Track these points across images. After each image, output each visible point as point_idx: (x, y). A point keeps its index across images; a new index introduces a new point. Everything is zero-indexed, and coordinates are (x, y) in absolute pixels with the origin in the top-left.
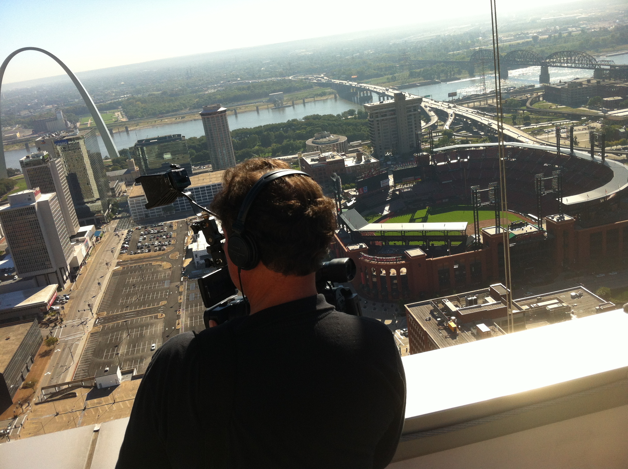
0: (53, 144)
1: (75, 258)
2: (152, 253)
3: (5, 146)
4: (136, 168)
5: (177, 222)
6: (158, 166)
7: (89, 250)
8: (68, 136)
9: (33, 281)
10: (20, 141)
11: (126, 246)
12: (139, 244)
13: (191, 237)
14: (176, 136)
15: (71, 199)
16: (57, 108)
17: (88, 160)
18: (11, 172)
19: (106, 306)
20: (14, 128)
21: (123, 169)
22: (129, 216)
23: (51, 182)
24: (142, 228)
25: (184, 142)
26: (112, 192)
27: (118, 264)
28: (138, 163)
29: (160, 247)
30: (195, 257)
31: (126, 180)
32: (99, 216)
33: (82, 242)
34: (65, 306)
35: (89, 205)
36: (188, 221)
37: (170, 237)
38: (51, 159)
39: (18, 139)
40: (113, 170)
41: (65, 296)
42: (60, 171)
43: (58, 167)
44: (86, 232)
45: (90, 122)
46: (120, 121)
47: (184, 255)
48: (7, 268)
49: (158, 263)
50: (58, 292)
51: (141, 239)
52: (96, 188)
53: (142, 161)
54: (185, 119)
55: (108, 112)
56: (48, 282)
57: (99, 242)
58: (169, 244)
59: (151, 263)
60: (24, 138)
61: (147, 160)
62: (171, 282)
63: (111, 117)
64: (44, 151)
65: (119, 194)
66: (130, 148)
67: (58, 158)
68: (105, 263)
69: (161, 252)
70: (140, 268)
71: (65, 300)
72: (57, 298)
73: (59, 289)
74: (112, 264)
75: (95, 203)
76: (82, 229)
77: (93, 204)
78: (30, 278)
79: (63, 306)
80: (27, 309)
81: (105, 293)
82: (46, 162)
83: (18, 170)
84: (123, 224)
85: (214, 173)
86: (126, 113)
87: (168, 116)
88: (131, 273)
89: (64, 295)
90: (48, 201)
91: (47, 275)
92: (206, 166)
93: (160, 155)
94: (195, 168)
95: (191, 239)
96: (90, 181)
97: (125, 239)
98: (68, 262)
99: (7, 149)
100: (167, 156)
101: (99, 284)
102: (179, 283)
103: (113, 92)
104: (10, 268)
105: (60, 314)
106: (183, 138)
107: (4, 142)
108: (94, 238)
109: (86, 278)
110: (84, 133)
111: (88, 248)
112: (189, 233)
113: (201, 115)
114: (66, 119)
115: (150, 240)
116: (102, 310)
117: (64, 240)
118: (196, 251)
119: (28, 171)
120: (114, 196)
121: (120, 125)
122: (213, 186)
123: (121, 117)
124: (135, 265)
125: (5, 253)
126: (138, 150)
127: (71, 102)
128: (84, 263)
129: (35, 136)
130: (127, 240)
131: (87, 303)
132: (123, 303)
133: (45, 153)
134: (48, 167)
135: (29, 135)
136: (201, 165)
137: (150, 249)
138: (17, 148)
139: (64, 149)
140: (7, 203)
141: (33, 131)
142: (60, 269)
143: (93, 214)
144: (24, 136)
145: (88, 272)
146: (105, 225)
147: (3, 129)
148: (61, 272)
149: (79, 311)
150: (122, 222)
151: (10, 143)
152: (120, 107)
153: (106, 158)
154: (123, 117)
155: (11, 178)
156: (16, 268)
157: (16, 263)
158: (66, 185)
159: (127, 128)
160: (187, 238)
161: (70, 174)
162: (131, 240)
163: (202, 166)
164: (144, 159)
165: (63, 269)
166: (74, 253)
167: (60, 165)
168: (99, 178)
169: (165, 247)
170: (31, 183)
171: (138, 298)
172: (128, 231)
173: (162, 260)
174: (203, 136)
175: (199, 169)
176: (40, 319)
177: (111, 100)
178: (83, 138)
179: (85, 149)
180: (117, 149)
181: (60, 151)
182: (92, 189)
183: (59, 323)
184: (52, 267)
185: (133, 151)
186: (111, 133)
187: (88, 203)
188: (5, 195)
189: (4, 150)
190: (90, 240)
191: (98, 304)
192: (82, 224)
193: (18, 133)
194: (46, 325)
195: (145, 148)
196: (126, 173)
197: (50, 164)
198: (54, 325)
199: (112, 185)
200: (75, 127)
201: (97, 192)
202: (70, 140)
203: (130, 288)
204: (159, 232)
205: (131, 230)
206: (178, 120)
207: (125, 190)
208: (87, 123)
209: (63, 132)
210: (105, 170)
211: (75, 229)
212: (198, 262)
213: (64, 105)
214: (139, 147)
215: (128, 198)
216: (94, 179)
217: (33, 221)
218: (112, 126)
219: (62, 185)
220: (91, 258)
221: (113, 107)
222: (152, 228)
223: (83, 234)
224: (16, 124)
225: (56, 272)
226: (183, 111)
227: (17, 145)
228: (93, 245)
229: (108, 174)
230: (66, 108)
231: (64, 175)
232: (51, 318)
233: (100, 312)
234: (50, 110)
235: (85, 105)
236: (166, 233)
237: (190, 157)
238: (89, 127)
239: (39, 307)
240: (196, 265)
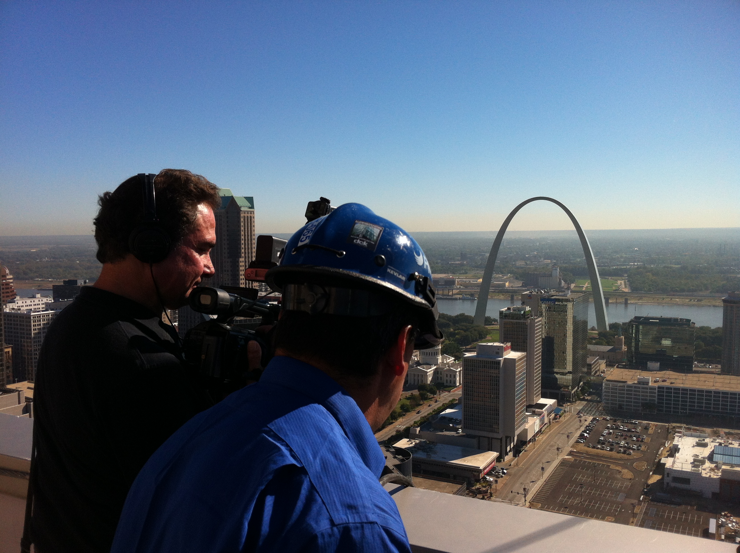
0: (539, 300)
1: (525, 431)
2: (614, 454)
3: (492, 293)
4: (624, 348)
5: (656, 426)
6: (651, 351)
7: (543, 426)
8: (556, 296)
9: (475, 441)
10: (507, 291)
11: (586, 435)
12: (602, 438)
13: (668, 449)
14: (685, 320)
15: (541, 364)
16: (555, 264)
17: (572, 327)
18: (489, 321)
19: (543, 497)
20: (505, 277)
21: (609, 345)
22: (600, 402)
23: (525, 341)
24: (610, 419)
25: (693, 330)
26: (588, 369)
27: (571, 453)
28: (628, 343)
29: (625, 449)
30: (666, 476)
31: (608, 358)
32: (565, 391)
33: (538, 415)
34: (499, 480)
35: (558, 376)
36: (670, 427)
37: (642, 441)
38: (532, 316)
39: (505, 288)
40: (596, 344)
41: (503, 469)
42: (538, 331)
43: (537, 326)
44: (546, 405)
45: (586, 285)
46: (621, 290)
47: (653, 468)
48: (454, 418)
49: (617, 468)
50: (496, 462)
51: (606, 432)
52: (571, 360)
53: (633, 341)
54: (703, 303)
55: (610, 278)
56: (490, 448)
57: (556, 421)
58: (638, 450)
59: (609, 464)
60: (511, 289)
61: (640, 341)
62: (626, 497)
63: (613, 284)
64: (527, 306)
65: (596, 372)
66: (624, 324)
67: (539, 317)
68: (556, 447)
69: (626, 456)
70: (594, 467)
71: (501, 474)
72: (493, 469)
73: (499, 459)
74: (564, 451)
75: (565, 375)
76: (542, 401)
77: (563, 377)
78: (474, 437)
79: (497, 479)
80: (460, 469)
81: (547, 482)
82: (526, 318)
83: (495, 320)
84: (590, 408)
85: (722, 376)
86: (631, 283)
87: (680, 295)
88: (583, 469)
89: (502, 467)
90: (515, 359)
91: (491, 439)
92: (714, 366)
93: (658, 340)
94: (698, 364)
95: (667, 451)
96: (567, 351)
97: (587, 426)
98: (517, 432)
99: (492, 297)
100: (666, 342)
101: (543, 469)
102: (637, 501)
103: (622, 257)
104: (456, 420)
105: (491, 488)
106: (692, 325)
107: (491, 289)
108: (553, 415)
109: (531, 456)
110: (575, 296)
111: (542, 424)
112: (666, 443)
113: (724, 301)
114: (561, 278)
115: (617, 438)
116: (538, 500)
117: (519, 406)
118: (670, 469)
119: (505, 324)
120: (589, 373)
121: (620, 296)
122: (715, 392)
123: (624, 286)
124: (590, 461)
125: (457, 402)
126: (633, 327)
127: (572, 260)
128: (533, 439)
129: (524, 289)
130: (588, 429)
131: (523, 487)
132: (562, 501)
133: (528, 308)
134: (526, 324)
135: (518, 287)
136: (706, 363)
137: (612, 447)
138: (502, 297)
139: (549, 309)
140: (474, 351)
141: (523, 283)
142: (507, 437)
143: (559, 387)
144: (512, 287)
145: (535, 452)
146: (569, 404)
147: (494, 275)
148: (506, 440)
149: (512, 491)
150: (589, 405)
151: (496, 291)
152: (626, 275)
153: (593, 329)
154: (626, 287)
155: (487, 326)
156: (463, 422)
157: (464, 415)
158: (540, 347)
159: (626, 300)
160: (662, 448)
161: (547, 336)
162: (594, 430)
163: (708, 365)
164: (636, 339)
165: (509, 438)
166: (526, 425)
167: (539, 325)
168: (578, 349)
169: (632, 452)
170: (504, 336)
171: (581, 502)
172: (593, 419)
173: (624, 466)
174: (719, 328)
175: (702, 367)
176: (470, 485)
177: (618, 265)
178: (573, 301)
179: (572, 313)
180: (608, 321)
181: (544, 310)
182: (566, 360)
183: (488, 498)
184: (498, 433)
185: (626, 328)
186: (607, 303)
187: (557, 373)
188: (475, 343)
189: (489, 297)
190: (547, 416)
191: (535, 492)
192: (544, 396)
193: (508, 283)
194: (474, 494)
195: (641, 327)
196: (610, 351)
197: (529, 321)
198: (482, 497)
199: (590, 360)
200: (568, 288)
201: (571, 364)
202: (558, 300)
203: (576, 487)
204: (629, 431)
205: (597, 418)
206: (692, 302)
207: (604, 370)
208: (583, 286)
209: (553, 291)
210: (587, 341)
211: (534, 398)
212: (668, 483)
213: (563, 263)
214: (634, 324)
215: (605, 380)
216: (571, 349)
217: (495, 377)
218: (610, 295)
219: (535, 346)
220: (543, 436)
221: (617, 273)
222: (622, 424)
223: (542, 406)
224: (508, 273)
225: (501, 439)
226: (701, 293)
227: (503, 295)
228: (550, 422)
229: (589, 347)
230: (564, 265)
231: (541, 336)
232: (480, 488)
233: (534, 502)
234: (547, 265)
235: (586, 266)
236: (638, 434)
237: (696, 349)
238: (583, 291)
239: (473, 471)
240: (665, 486)
